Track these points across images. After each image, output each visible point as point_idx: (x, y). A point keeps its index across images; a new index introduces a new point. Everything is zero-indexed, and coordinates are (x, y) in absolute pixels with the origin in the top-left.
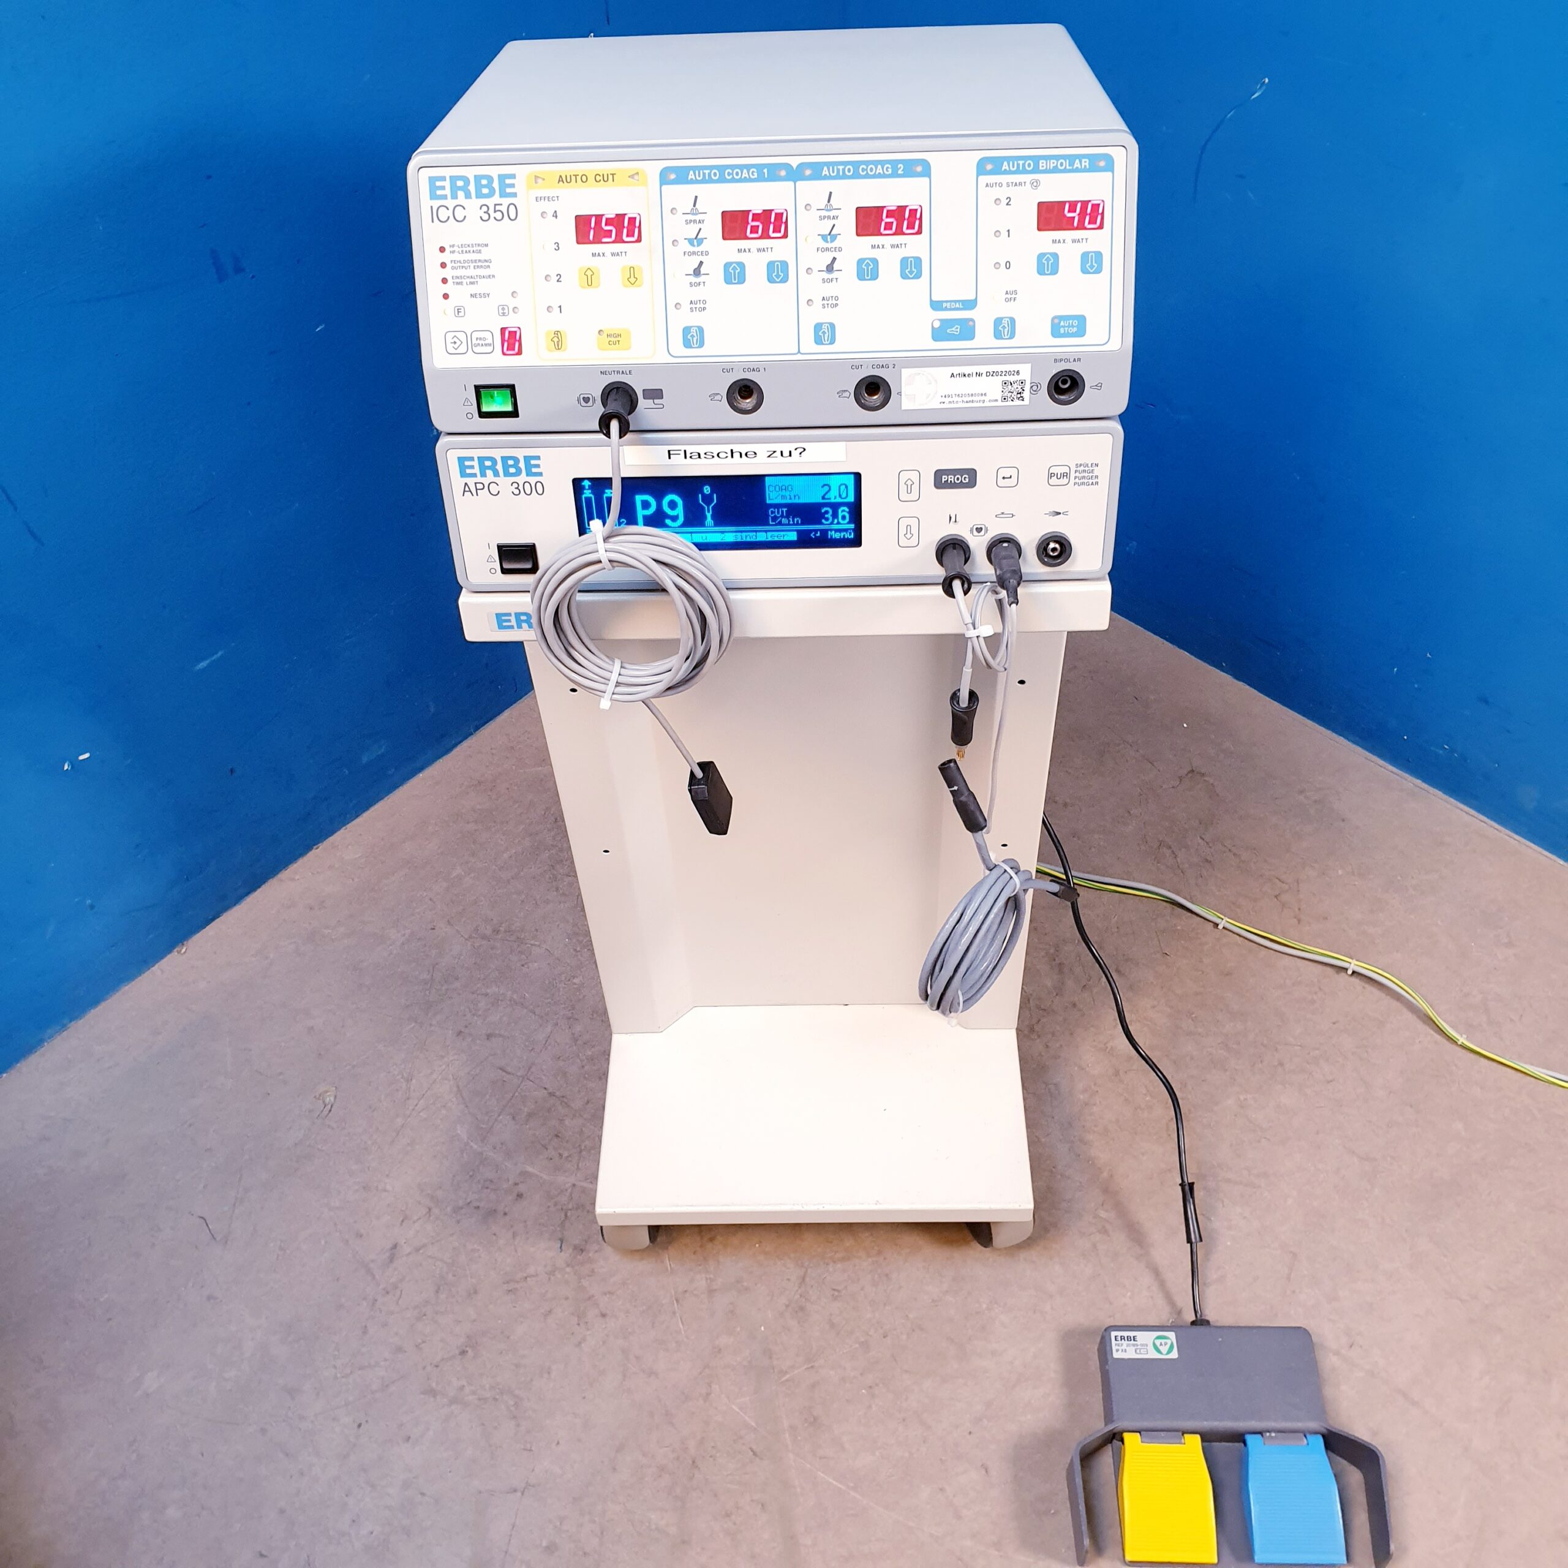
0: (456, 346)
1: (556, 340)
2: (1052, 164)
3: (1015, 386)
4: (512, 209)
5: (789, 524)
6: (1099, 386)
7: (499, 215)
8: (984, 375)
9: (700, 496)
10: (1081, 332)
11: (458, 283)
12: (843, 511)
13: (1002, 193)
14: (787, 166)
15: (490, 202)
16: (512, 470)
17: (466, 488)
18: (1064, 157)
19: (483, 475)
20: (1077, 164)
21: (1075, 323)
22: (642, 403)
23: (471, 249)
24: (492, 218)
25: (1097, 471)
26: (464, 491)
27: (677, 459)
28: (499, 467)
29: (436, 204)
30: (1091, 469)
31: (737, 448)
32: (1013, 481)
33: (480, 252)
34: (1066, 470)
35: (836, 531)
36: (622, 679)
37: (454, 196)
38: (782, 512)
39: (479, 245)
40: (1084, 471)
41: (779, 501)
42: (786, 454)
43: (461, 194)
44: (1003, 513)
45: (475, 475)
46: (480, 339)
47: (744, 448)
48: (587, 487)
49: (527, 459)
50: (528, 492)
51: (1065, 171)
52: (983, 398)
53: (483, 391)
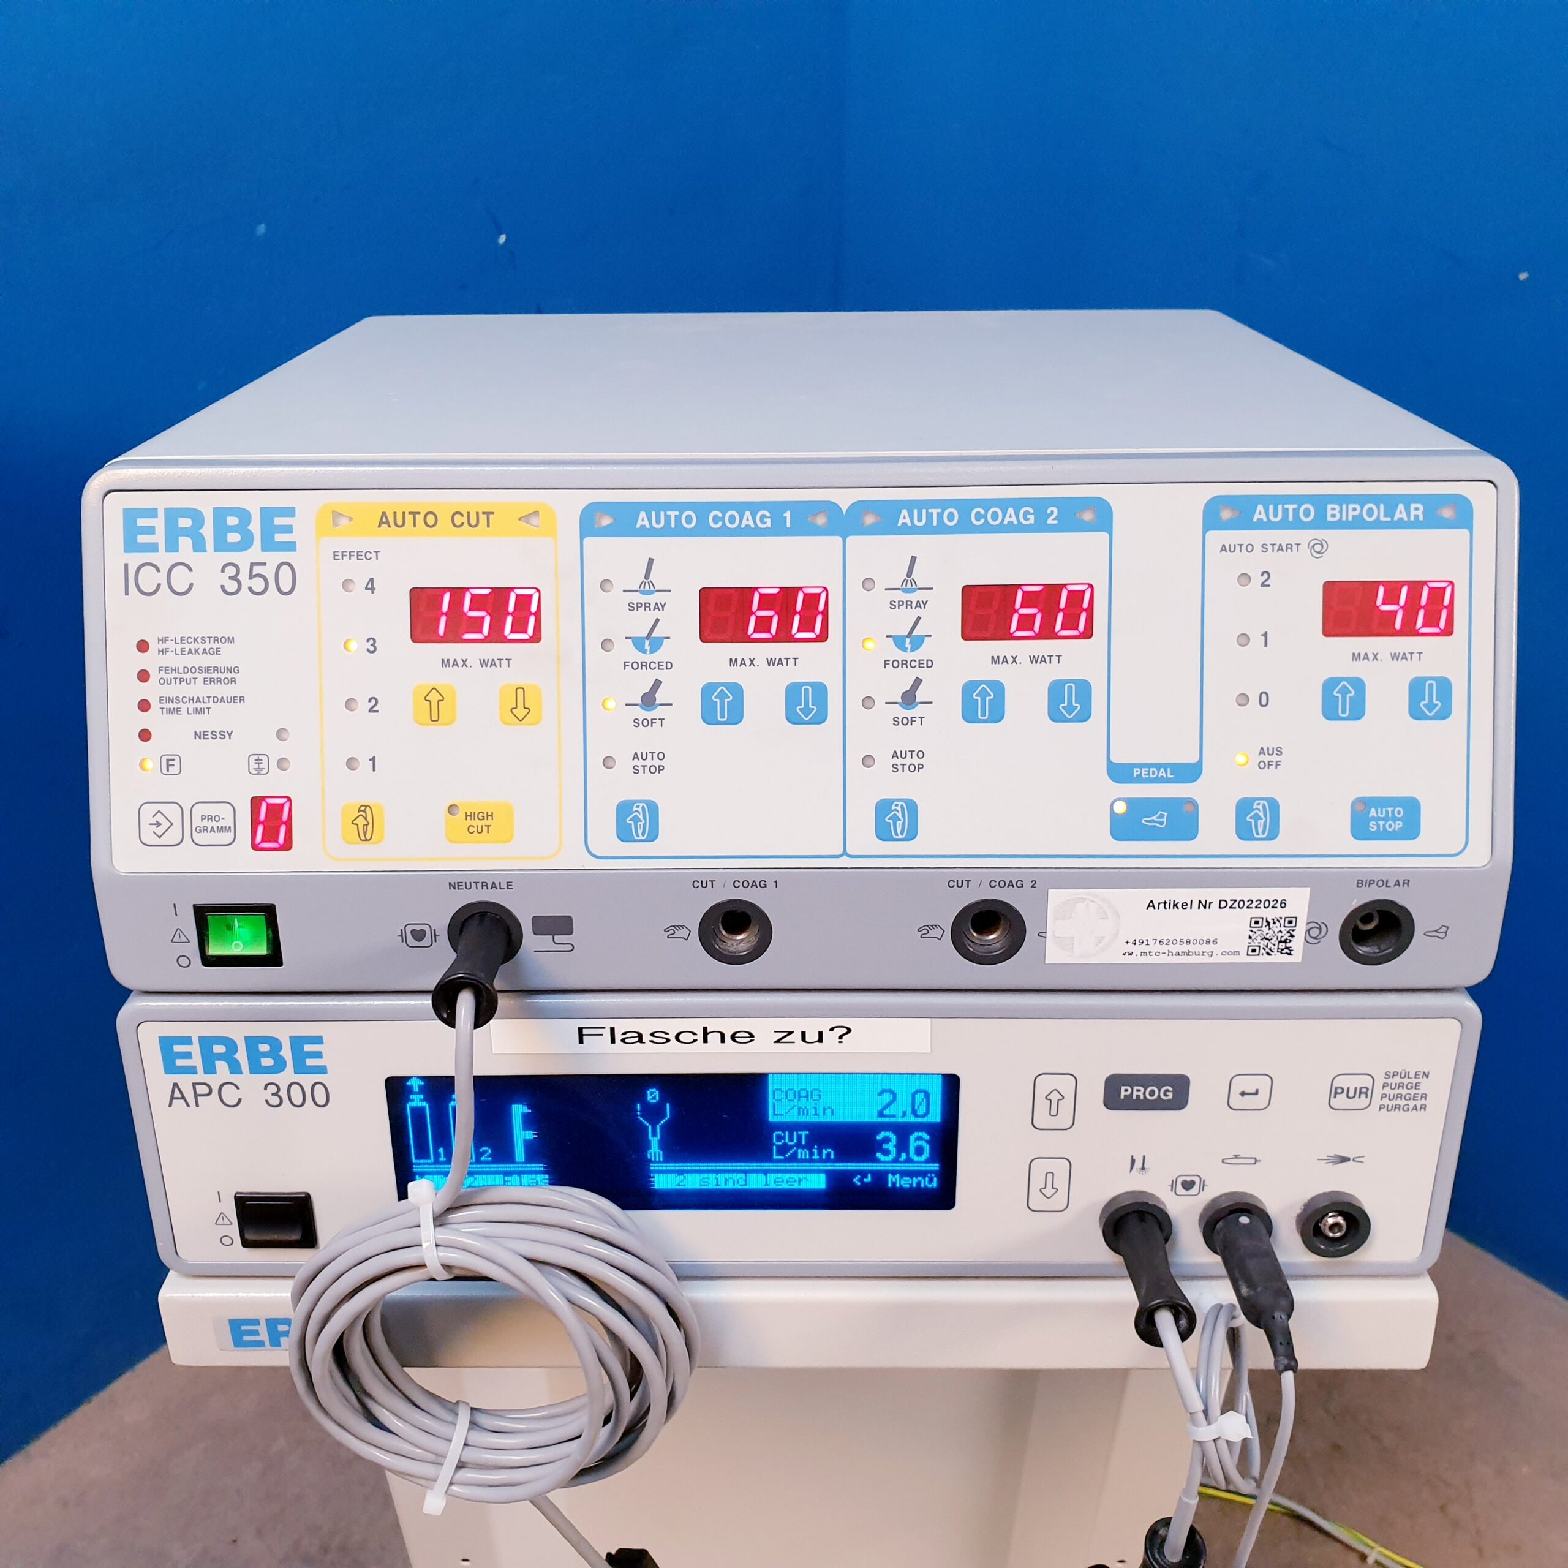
0: (160, 831)
1: (361, 821)
2: (1352, 511)
3: (1276, 928)
4: (285, 573)
5: (811, 1161)
6: (1441, 932)
7: (258, 584)
8: (1215, 905)
9: (639, 1106)
10: (1411, 830)
11: (171, 711)
12: (919, 1140)
13: (1254, 564)
14: (830, 508)
15: (243, 559)
16: (267, 1062)
17: (176, 1094)
18: (1376, 499)
19: (210, 1069)
20: (1400, 513)
21: (1399, 812)
22: (530, 941)
23: (201, 647)
24: (244, 588)
25: (1425, 1086)
26: (172, 1098)
27: (598, 1045)
28: (242, 1056)
29: (135, 559)
30: (1414, 1081)
31: (712, 1024)
32: (1261, 1100)
33: (217, 652)
34: (1366, 1082)
35: (904, 1174)
36: (470, 1455)
37: (172, 546)
38: (799, 1138)
39: (216, 640)
40: (1400, 1086)
41: (793, 1117)
42: (812, 1036)
43: (185, 542)
44: (1236, 1157)
45: (192, 1070)
46: (210, 818)
47: (728, 1026)
48: (416, 1089)
49: (297, 1042)
50: (298, 1100)
51: (1377, 525)
52: (1210, 947)
53: (211, 918)
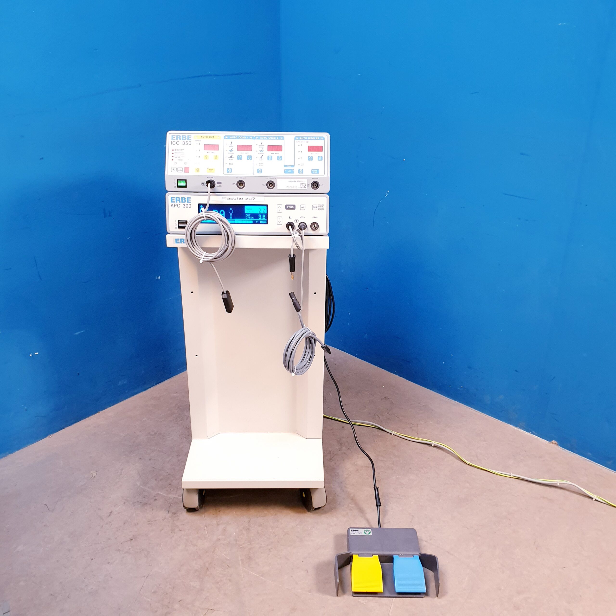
0: (174, 170)
1: (197, 170)
2: (311, 138)
3: (303, 184)
4: (190, 143)
5: (251, 219)
6: (323, 185)
7: (187, 144)
8: (296, 181)
9: (229, 210)
10: (318, 172)
11: (176, 157)
12: (264, 216)
13: (300, 144)
14: (253, 136)
15: (185, 141)
17: (172, 206)
18: (314, 137)
19: (177, 202)
20: (316, 138)
21: (317, 171)
22: (216, 185)
23: (180, 150)
24: (185, 144)
25: (324, 207)
26: (171, 206)
27: (224, 199)
28: (181, 200)
29: (173, 141)
30: (322, 206)
31: (238, 197)
32: (304, 208)
33: (181, 151)
34: (317, 206)
35: (262, 221)
36: (206, 255)
37: (177, 139)
38: (249, 216)
39: (182, 150)
40: (321, 206)
41: (248, 212)
42: (250, 199)
43: (179, 139)
44: (302, 217)
45: (174, 202)
46: (180, 169)
47: (240, 197)
48: (202, 207)
49: (188, 198)
50: (187, 207)
51: (314, 140)
52: (296, 187)
53: (179, 181)
